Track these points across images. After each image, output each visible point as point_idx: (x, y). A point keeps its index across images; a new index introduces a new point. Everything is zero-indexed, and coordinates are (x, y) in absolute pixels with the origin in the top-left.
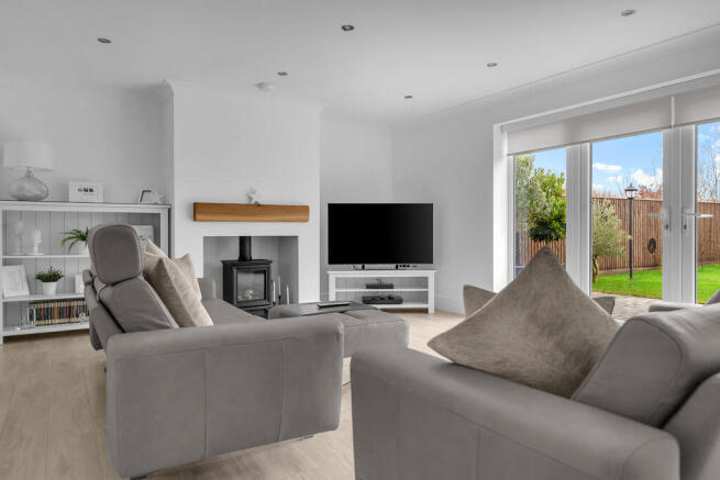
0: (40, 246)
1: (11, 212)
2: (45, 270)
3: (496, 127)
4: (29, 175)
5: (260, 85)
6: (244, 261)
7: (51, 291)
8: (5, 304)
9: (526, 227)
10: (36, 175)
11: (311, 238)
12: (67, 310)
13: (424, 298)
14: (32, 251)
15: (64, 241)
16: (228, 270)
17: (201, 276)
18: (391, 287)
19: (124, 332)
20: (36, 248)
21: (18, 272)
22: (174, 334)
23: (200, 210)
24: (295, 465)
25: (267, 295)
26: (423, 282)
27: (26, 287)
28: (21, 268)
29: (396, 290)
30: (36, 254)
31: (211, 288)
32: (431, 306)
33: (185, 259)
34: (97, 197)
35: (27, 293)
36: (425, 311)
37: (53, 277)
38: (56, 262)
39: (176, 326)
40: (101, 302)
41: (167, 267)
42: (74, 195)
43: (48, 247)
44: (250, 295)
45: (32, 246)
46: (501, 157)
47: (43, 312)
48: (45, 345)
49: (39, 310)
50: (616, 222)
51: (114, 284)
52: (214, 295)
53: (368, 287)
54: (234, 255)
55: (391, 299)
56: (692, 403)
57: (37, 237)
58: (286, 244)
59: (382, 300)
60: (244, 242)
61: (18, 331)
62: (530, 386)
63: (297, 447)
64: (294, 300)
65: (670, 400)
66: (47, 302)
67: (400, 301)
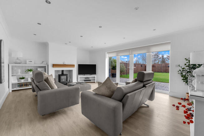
0: (20, 72)
1: (13, 66)
2: (21, 77)
3: (106, 53)
4: (18, 59)
5: (66, 44)
6: (63, 74)
7: (23, 81)
8: (12, 84)
9: (111, 68)
10: (19, 58)
11: (75, 70)
12: (26, 85)
13: (95, 80)
14: (18, 73)
15: (26, 71)
16: (59, 76)
17: (54, 78)
18: (89, 78)
19: (41, 90)
20: (19, 73)
21: (15, 78)
22: (50, 90)
23: (54, 66)
24: (72, 110)
25: (67, 80)
26: (94, 77)
27: (17, 80)
28: (16, 77)
29: (90, 79)
30: (19, 74)
31: (56, 80)
32: (96, 81)
33: (51, 75)
34: (33, 63)
35: (17, 81)
36: (95, 82)
37: (23, 78)
38: (24, 76)
39: (51, 89)
40: (36, 85)
41: (49, 78)
42: (28, 62)
43: (22, 72)
44: (64, 80)
45: (18, 72)
46: (107, 58)
47: (21, 85)
48: (22, 92)
49: (20, 85)
50: (124, 67)
51: (39, 82)
52: (57, 81)
53: (85, 78)
54: (61, 73)
55: (89, 80)
56: (124, 98)
57: (19, 71)
58: (71, 71)
59: (87, 80)
60: (63, 71)
61: (15, 89)
62: (106, 96)
63: (72, 107)
64: (72, 82)
65: (122, 98)
66: (22, 83)
67: (90, 81)
